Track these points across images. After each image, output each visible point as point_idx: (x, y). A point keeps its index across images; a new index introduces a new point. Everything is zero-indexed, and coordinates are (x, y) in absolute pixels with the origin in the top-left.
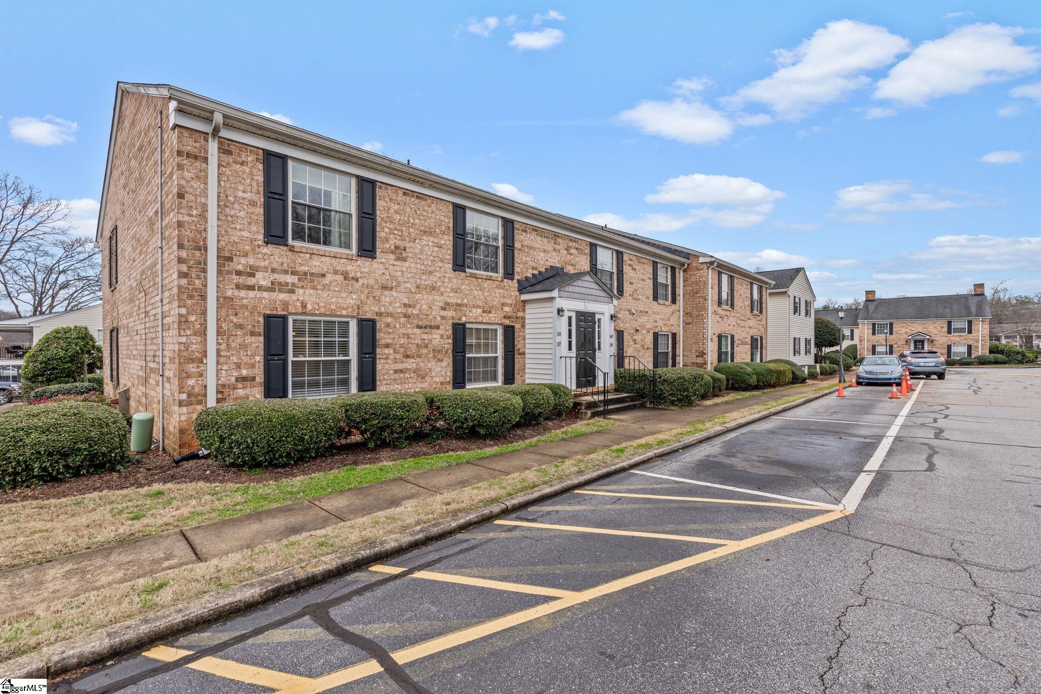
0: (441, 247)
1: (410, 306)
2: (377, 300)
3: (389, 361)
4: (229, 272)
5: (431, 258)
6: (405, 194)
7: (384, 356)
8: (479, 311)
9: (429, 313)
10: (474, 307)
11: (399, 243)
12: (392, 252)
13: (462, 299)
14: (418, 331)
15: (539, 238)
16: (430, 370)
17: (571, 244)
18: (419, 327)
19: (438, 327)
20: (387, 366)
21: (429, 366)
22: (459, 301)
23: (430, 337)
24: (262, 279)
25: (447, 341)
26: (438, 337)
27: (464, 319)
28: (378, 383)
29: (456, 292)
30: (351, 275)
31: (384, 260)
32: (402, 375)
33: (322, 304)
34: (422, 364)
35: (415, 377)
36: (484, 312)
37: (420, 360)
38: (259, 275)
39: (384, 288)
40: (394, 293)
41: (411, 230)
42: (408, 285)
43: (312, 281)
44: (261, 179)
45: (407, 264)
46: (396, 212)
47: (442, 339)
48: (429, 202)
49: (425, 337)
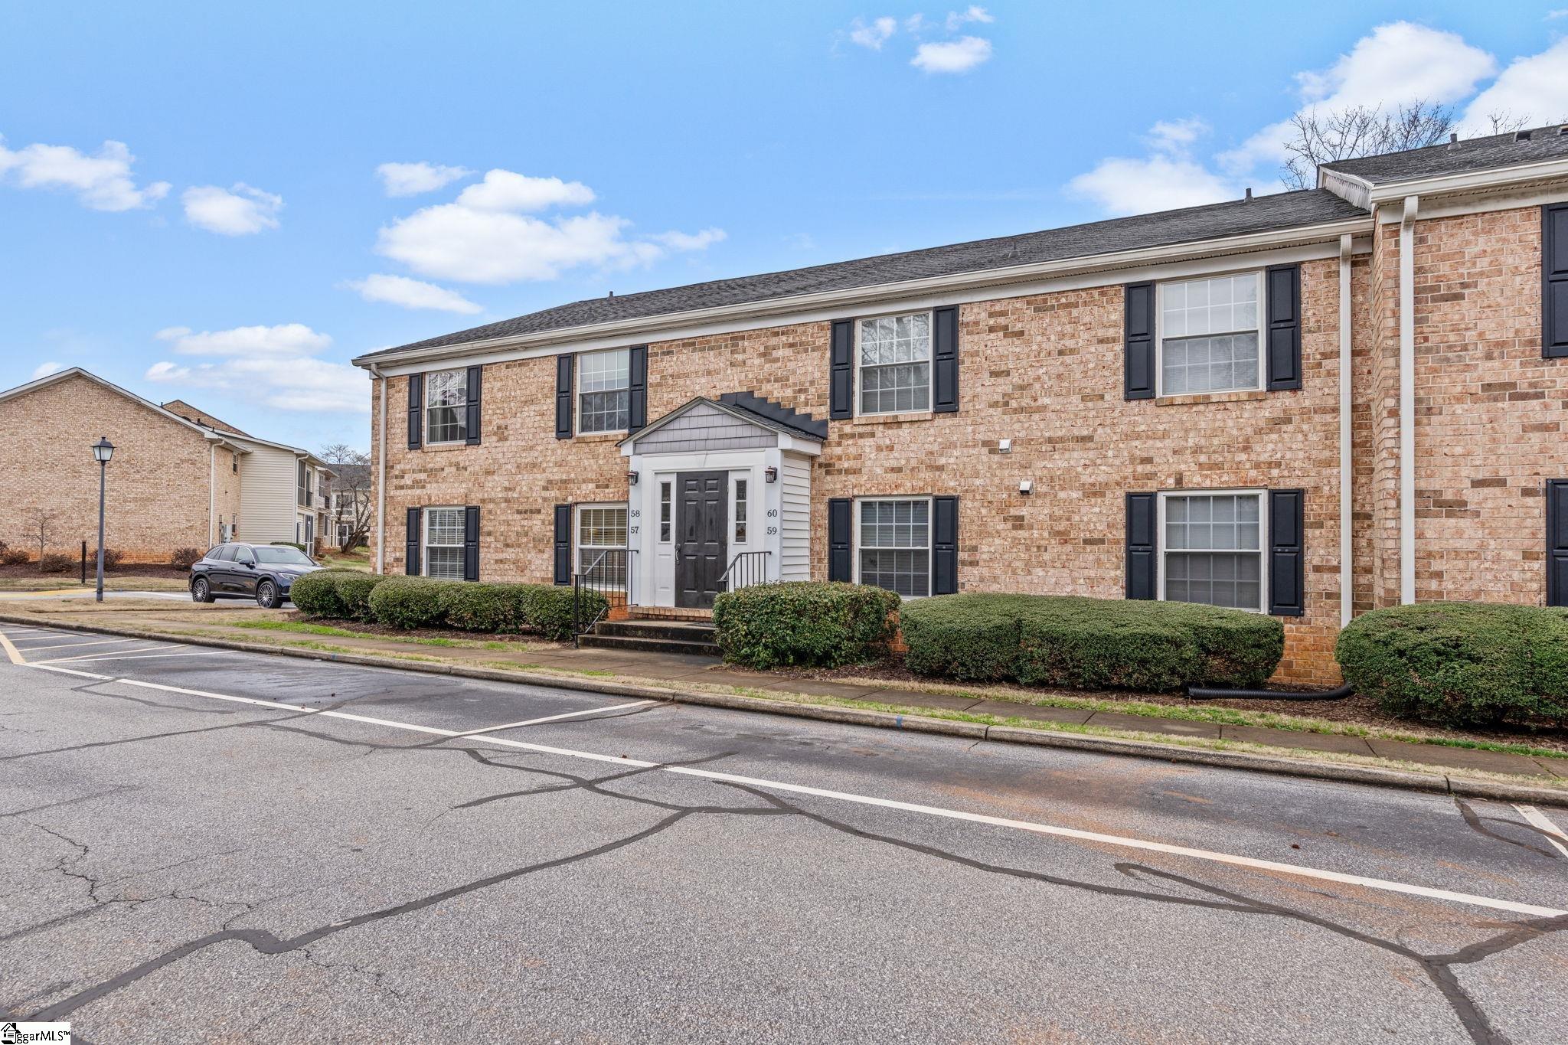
0: (543, 414)
1: (510, 489)
2: (481, 486)
3: (491, 550)
4: (392, 477)
5: (533, 430)
6: (507, 367)
7: (487, 545)
8: (591, 486)
9: (529, 495)
10: (584, 481)
11: (502, 422)
12: (495, 434)
13: (568, 473)
14: (519, 517)
15: (696, 356)
16: (530, 562)
17: (774, 341)
18: (519, 512)
19: (539, 512)
20: (489, 556)
21: (529, 556)
22: (564, 477)
23: (530, 523)
24: (408, 480)
25: (548, 528)
26: (539, 523)
27: (570, 499)
28: (481, 572)
29: (560, 466)
30: (461, 465)
31: (488, 444)
32: (501, 566)
33: (441, 496)
34: (522, 555)
35: (515, 569)
36: (597, 487)
37: (520, 550)
38: (406, 476)
39: (488, 473)
40: (496, 477)
41: (512, 404)
42: (509, 467)
43: (436, 476)
44: (407, 399)
45: (509, 443)
46: (499, 390)
47: (542, 525)
48: (531, 365)
49: (525, 523)
